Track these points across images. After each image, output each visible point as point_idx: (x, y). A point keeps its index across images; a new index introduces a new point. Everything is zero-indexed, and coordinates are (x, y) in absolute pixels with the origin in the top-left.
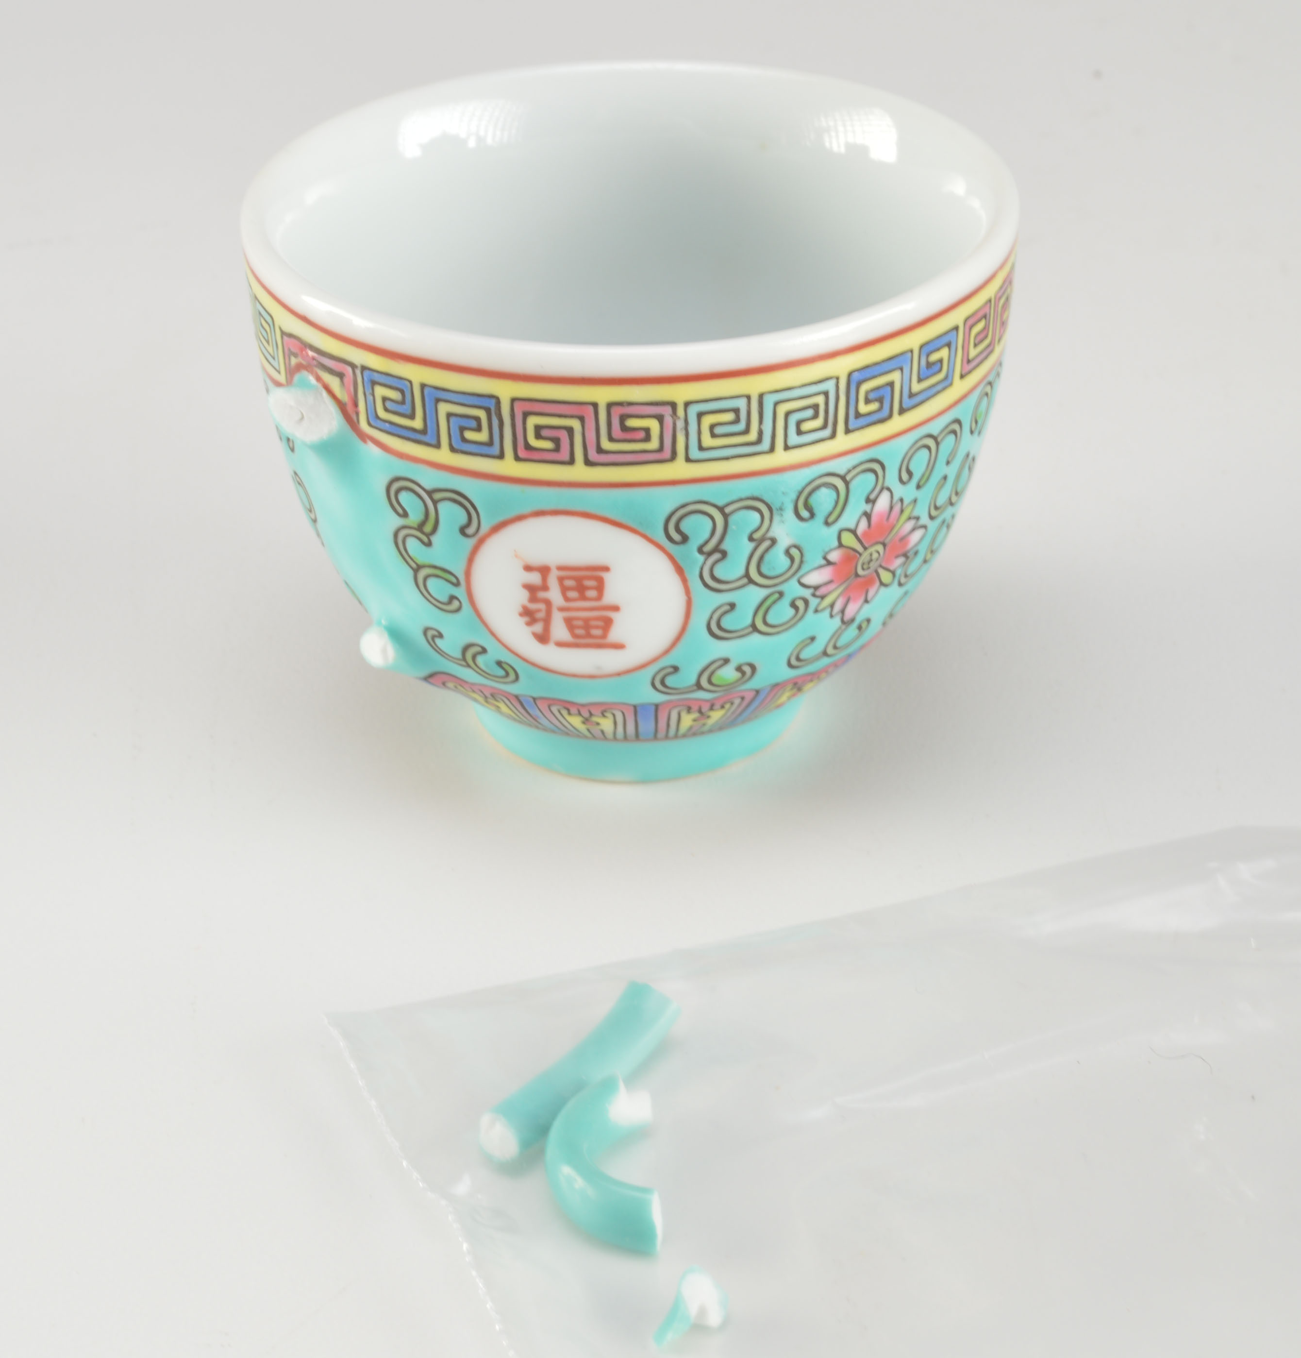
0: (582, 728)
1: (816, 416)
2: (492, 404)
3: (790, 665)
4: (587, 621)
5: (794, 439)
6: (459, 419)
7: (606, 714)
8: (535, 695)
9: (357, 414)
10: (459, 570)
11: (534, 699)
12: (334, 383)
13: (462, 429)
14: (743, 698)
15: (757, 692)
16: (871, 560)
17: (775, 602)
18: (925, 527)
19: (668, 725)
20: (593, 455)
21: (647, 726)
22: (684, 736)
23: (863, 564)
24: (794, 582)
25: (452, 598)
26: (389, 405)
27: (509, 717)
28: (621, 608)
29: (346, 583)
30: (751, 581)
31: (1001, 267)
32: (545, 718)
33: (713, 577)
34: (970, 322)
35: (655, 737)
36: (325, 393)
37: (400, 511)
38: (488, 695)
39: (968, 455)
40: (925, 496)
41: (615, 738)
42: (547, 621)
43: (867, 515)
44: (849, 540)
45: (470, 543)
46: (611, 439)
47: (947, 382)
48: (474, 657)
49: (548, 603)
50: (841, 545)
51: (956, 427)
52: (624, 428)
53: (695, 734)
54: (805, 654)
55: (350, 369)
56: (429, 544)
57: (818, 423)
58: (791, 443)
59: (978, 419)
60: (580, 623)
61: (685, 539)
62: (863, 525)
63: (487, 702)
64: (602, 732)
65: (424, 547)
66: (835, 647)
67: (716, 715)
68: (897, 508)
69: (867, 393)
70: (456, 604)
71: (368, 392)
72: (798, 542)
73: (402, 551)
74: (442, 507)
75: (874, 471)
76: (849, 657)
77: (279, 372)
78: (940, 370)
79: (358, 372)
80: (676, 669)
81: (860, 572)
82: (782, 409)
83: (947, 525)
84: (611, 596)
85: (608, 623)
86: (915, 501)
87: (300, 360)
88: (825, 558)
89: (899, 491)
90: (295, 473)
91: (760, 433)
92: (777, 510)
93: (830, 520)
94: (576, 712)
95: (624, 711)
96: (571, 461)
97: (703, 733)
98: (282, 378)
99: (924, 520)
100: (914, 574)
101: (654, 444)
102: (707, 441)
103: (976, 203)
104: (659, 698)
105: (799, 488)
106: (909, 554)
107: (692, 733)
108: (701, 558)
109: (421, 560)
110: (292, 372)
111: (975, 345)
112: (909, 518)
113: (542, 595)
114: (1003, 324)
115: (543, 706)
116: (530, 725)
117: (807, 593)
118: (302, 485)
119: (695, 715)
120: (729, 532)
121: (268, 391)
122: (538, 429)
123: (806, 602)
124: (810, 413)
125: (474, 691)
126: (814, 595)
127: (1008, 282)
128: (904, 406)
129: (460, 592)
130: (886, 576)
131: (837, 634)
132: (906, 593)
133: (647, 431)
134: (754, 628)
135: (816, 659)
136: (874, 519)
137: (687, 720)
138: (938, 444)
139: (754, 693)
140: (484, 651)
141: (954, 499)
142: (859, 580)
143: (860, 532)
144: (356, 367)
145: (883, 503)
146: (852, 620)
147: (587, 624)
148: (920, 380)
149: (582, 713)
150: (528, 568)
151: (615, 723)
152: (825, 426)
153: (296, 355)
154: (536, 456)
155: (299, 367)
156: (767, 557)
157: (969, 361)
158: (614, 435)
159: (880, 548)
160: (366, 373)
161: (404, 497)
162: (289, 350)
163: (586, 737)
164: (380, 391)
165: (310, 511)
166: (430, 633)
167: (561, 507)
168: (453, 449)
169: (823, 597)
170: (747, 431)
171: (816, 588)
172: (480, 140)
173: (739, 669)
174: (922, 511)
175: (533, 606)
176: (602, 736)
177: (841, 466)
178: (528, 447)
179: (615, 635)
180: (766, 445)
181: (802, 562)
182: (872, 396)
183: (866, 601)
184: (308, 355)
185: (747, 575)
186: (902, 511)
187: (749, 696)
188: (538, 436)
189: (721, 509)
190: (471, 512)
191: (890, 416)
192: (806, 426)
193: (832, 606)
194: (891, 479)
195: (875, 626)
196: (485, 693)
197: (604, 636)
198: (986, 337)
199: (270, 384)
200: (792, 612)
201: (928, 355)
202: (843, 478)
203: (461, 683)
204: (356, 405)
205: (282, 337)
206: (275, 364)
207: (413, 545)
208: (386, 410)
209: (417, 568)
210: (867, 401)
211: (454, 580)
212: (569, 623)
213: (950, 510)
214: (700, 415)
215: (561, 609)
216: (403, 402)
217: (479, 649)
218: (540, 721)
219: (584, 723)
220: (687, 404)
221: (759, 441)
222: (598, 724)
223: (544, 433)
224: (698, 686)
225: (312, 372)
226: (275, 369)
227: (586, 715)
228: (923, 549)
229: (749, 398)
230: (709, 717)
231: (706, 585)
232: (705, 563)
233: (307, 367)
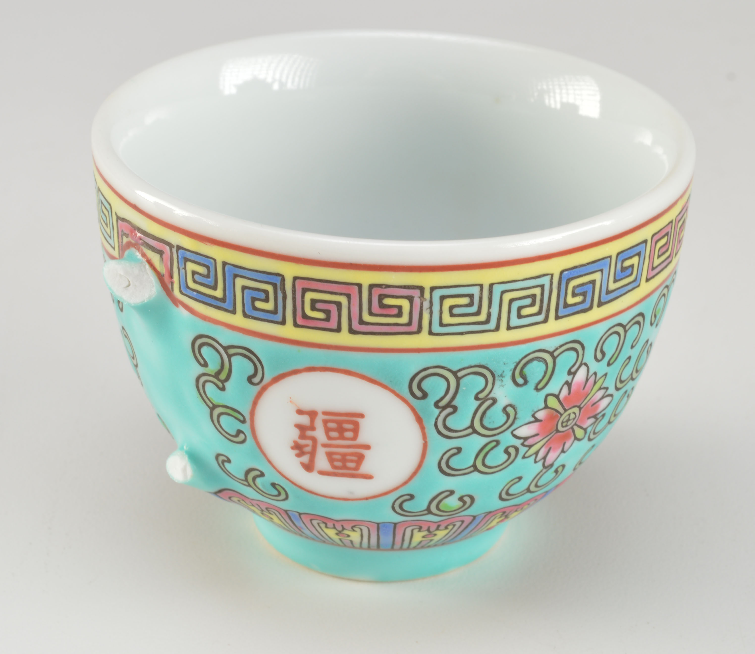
0: (336, 538)
1: (533, 304)
2: (278, 281)
3: (501, 498)
4: (344, 455)
5: (515, 321)
6: (251, 291)
7: (355, 529)
8: (301, 511)
9: (172, 283)
10: (246, 411)
11: (300, 514)
12: (155, 258)
13: (254, 300)
14: (463, 522)
15: (474, 517)
16: (568, 420)
17: (492, 449)
18: (611, 395)
19: (403, 540)
20: (356, 325)
21: (386, 539)
22: (415, 548)
23: (563, 422)
24: (508, 434)
25: (239, 432)
26: (196, 277)
27: (279, 526)
28: (371, 446)
29: (158, 415)
30: (475, 432)
31: (681, 197)
32: (308, 530)
33: (445, 427)
34: (656, 238)
35: (392, 548)
36: (147, 266)
37: (202, 362)
38: (264, 508)
39: (647, 341)
40: (613, 371)
41: (361, 547)
42: (313, 454)
43: (568, 384)
44: (553, 402)
45: (256, 389)
46: (371, 313)
47: (635, 285)
48: (254, 479)
49: (314, 440)
50: (546, 407)
51: (640, 319)
52: (382, 306)
53: (423, 547)
54: (514, 489)
55: (168, 248)
56: (223, 389)
57: (535, 309)
58: (512, 324)
59: (656, 314)
60: (338, 457)
61: (425, 395)
62: (565, 391)
63: (263, 514)
64: (351, 542)
65: (219, 391)
66: (536, 486)
67: (441, 534)
68: (592, 380)
69: (574, 288)
70: (241, 437)
71: (182, 267)
72: (513, 403)
73: (201, 392)
74: (235, 360)
75: (575, 350)
76: (547, 493)
77: (114, 248)
78: (631, 274)
79: (174, 250)
80: (412, 497)
81: (560, 428)
82: (507, 297)
83: (627, 395)
84: (363, 438)
85: (360, 458)
86: (606, 375)
87: (129, 239)
88: (533, 416)
89: (594, 366)
90: (123, 328)
91: (489, 315)
92: (499, 376)
93: (540, 386)
94: (332, 526)
95: (370, 527)
96: (338, 330)
97: (429, 547)
98: (116, 253)
99: (611, 390)
100: (600, 432)
101: (405, 319)
102: (447, 319)
103: (659, 151)
104: (397, 519)
105: (518, 360)
106: (598, 417)
107: (421, 546)
108: (437, 411)
109: (216, 401)
110: (123, 248)
111: (659, 256)
112: (600, 389)
113: (309, 433)
114: (680, 241)
115: (306, 520)
116: (295, 533)
117: (518, 443)
118: (128, 338)
119: (425, 533)
120: (460, 390)
121: (105, 261)
122: (314, 302)
123: (517, 449)
124: (528, 301)
125: (253, 505)
126: (523, 444)
127: (685, 209)
128: (602, 300)
129: (245, 428)
130: (579, 433)
131: (539, 476)
132: (593, 446)
133: (400, 308)
134: (475, 468)
135: (521, 494)
136: (573, 387)
137: (418, 537)
138: (626, 332)
139: (472, 518)
140: (262, 475)
141: (635, 375)
142: (559, 434)
143: (562, 397)
144: (173, 247)
145: (581, 375)
146: (552, 465)
147: (344, 458)
148: (615, 281)
149: (336, 527)
150: (300, 412)
151: (362, 536)
152: (539, 313)
153: (127, 236)
154: (311, 324)
155: (129, 245)
156: (489, 413)
157: (653, 269)
158: (374, 311)
159: (576, 410)
160: (180, 251)
161: (205, 351)
162: (122, 231)
163: (338, 545)
164: (191, 267)
165: (133, 358)
166: (221, 458)
167: (328, 365)
168: (245, 315)
169: (530, 447)
170: (478, 313)
171: (526, 439)
172: (282, 84)
173: (461, 499)
174: (610, 383)
175: (302, 442)
176: (351, 545)
177: (550, 344)
178: (305, 316)
179: (365, 468)
180: (492, 325)
181: (515, 418)
182: (577, 291)
183: (563, 451)
184: (136, 234)
185: (472, 426)
186: (595, 383)
187: (467, 520)
188: (313, 308)
189: (455, 373)
190: (256, 364)
191: (591, 308)
192: (525, 312)
193: (537, 453)
194: (589, 357)
195: (568, 471)
196: (261, 506)
197: (357, 468)
198: (667, 251)
199: (107, 257)
200: (505, 457)
201: (623, 261)
202: (551, 354)
203: (243, 498)
204: (171, 277)
205: (117, 221)
206: (111, 242)
207: (210, 389)
208: (195, 281)
209: (213, 408)
210: (574, 295)
211: (242, 418)
212: (329, 455)
213: (631, 383)
214: (442, 298)
215: (324, 446)
216: (208, 276)
217: (258, 473)
218: (302, 530)
219: (337, 534)
220: (433, 289)
221: (487, 321)
222: (348, 536)
223: (318, 306)
224: (429, 511)
225: (138, 249)
226: (111, 246)
227: (340, 529)
228: (609, 412)
229: (481, 286)
230: (435, 535)
231: (439, 433)
232: (439, 415)
233: (135, 245)
